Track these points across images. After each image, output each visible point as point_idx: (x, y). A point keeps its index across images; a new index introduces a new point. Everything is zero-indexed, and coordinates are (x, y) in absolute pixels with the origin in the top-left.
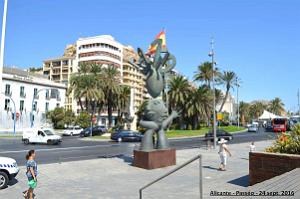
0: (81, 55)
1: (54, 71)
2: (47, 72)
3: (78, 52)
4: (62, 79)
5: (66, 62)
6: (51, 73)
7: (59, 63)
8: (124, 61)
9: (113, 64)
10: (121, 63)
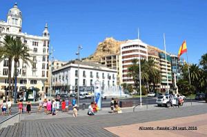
0: (123, 53)
1: (108, 62)
2: (103, 63)
3: (122, 50)
4: (112, 66)
5: (115, 57)
6: (106, 63)
7: (110, 58)
8: (149, 54)
9: (143, 56)
10: (147, 55)
